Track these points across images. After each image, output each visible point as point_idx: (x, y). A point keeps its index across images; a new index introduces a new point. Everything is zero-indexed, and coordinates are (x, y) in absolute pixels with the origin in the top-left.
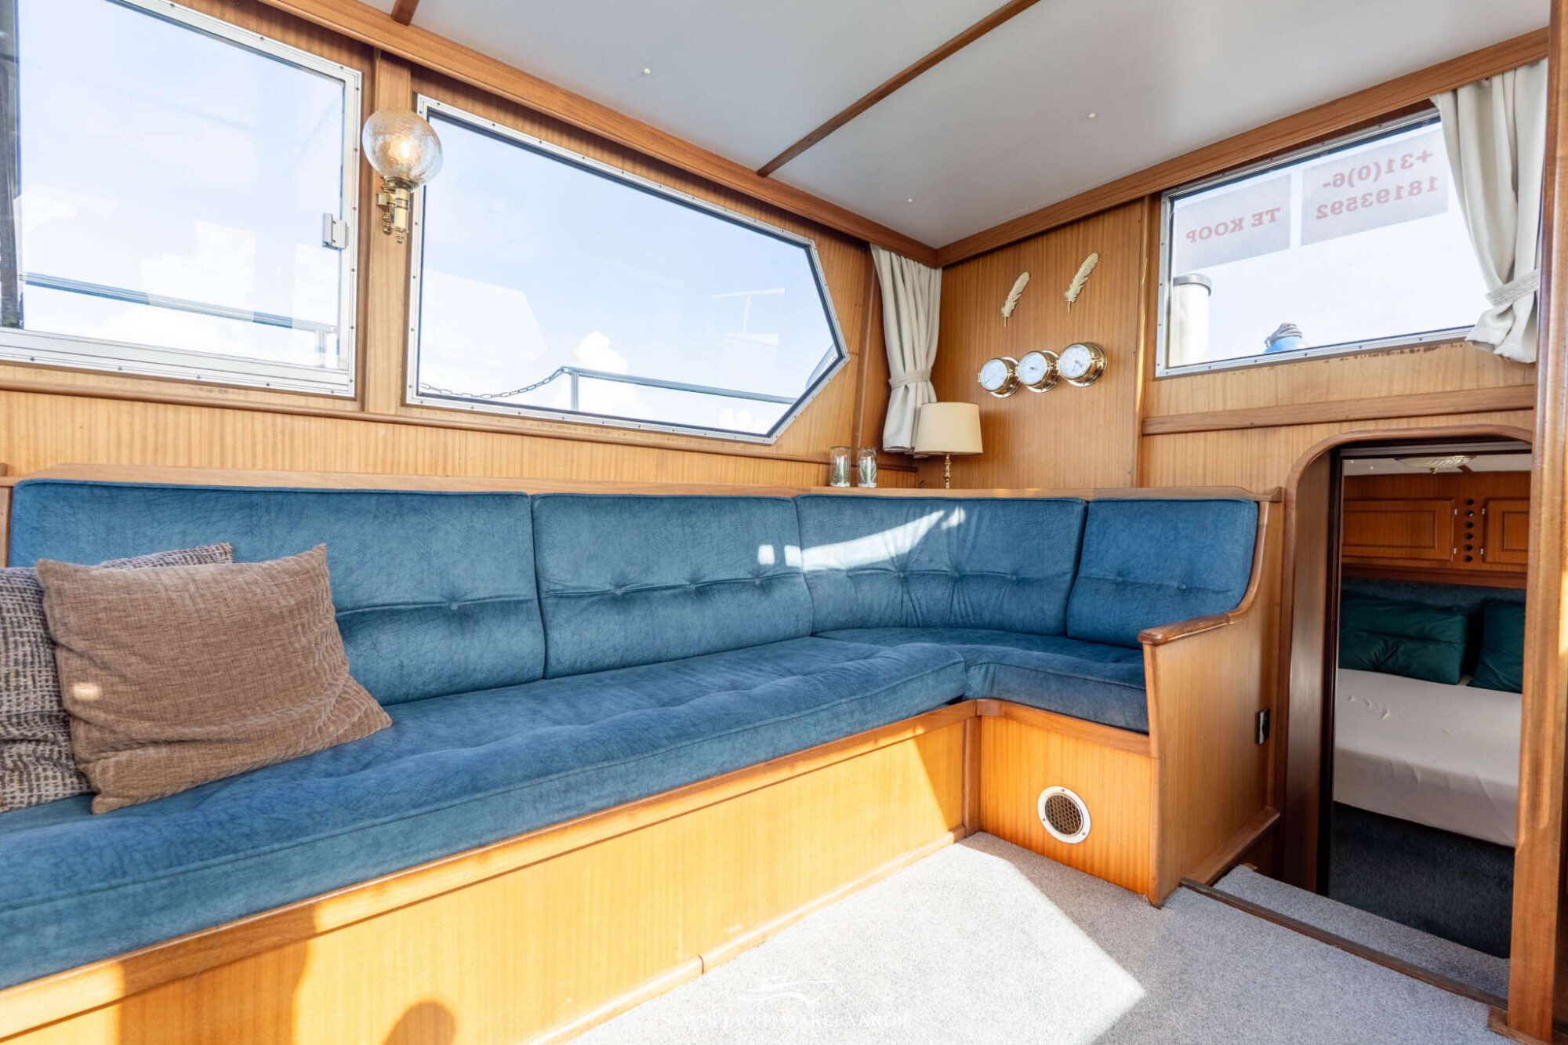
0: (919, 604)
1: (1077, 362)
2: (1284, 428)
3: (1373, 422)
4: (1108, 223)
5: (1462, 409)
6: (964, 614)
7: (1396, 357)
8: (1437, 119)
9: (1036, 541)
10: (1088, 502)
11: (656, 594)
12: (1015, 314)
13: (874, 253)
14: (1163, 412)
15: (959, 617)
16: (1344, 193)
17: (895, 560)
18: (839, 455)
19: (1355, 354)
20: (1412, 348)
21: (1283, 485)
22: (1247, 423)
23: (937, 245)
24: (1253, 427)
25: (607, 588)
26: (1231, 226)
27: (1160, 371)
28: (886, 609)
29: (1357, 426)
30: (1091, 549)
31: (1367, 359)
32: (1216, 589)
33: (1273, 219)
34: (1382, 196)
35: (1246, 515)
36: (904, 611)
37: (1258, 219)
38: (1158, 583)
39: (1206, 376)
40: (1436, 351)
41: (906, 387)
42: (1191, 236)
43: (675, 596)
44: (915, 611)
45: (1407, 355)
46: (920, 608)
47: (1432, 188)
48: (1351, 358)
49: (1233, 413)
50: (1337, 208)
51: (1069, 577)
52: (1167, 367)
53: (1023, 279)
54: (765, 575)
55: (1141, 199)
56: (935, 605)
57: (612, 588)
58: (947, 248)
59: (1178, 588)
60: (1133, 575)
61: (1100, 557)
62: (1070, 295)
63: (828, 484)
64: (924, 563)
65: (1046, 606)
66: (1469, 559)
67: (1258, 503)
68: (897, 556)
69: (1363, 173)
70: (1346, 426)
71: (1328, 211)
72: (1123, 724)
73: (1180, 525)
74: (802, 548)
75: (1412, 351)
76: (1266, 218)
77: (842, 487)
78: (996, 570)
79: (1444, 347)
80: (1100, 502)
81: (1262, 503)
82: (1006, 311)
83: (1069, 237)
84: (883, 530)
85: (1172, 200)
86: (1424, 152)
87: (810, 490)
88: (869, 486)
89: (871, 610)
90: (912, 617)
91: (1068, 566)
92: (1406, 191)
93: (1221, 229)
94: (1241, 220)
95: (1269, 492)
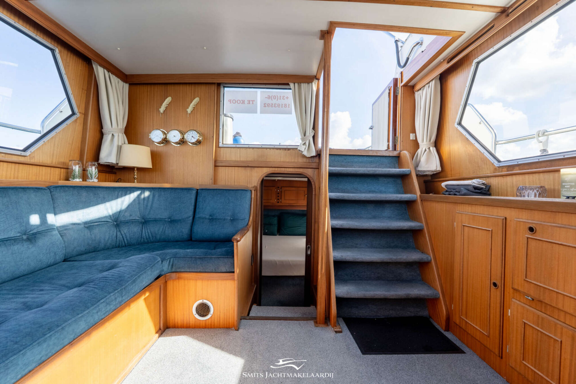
0: (125, 236)
1: (192, 137)
2: (256, 168)
3: (277, 168)
4: (203, 87)
5: (295, 167)
6: (148, 237)
7: (282, 151)
8: (290, 89)
9: (179, 205)
10: (197, 190)
12: (165, 112)
13: (94, 66)
14: (222, 159)
15: (145, 239)
16: (270, 101)
17: (112, 217)
18: (75, 165)
19: (273, 148)
20: (285, 149)
21: (256, 185)
22: (247, 165)
23: (127, 73)
24: (248, 167)
26: (241, 102)
27: (221, 145)
28: (108, 240)
29: (273, 169)
30: (200, 207)
31: (275, 150)
32: (242, 219)
33: (253, 103)
34: (279, 105)
35: (249, 194)
36: (118, 240)
37: (249, 102)
38: (224, 218)
39: (235, 149)
40: (290, 151)
41: (113, 135)
42: (230, 101)
44: (124, 239)
46: (126, 238)
47: (289, 107)
48: (272, 149)
49: (243, 162)
50: (268, 105)
51: (191, 218)
52: (223, 144)
53: (168, 100)
55: (214, 83)
56: (134, 235)
58: (133, 76)
59: (230, 219)
60: (215, 216)
61: (203, 210)
62: (189, 110)
63: (67, 179)
64: (128, 216)
65: (183, 230)
66: (278, 202)
67: (251, 191)
68: (113, 215)
69: (275, 97)
70: (271, 169)
71: (266, 105)
72: (225, 271)
73: (230, 198)
74: (55, 214)
75: (285, 150)
76: (251, 102)
77: (78, 181)
78: (162, 217)
79: (291, 150)
80: (202, 189)
81: (252, 191)
82: (162, 110)
83: (188, 88)
84: (105, 202)
85: (224, 87)
86: (287, 97)
87: (58, 183)
88: (94, 181)
89: (100, 242)
90: (122, 242)
91: (191, 213)
92: (283, 106)
93: (239, 102)
94: (244, 101)
95: (253, 187)
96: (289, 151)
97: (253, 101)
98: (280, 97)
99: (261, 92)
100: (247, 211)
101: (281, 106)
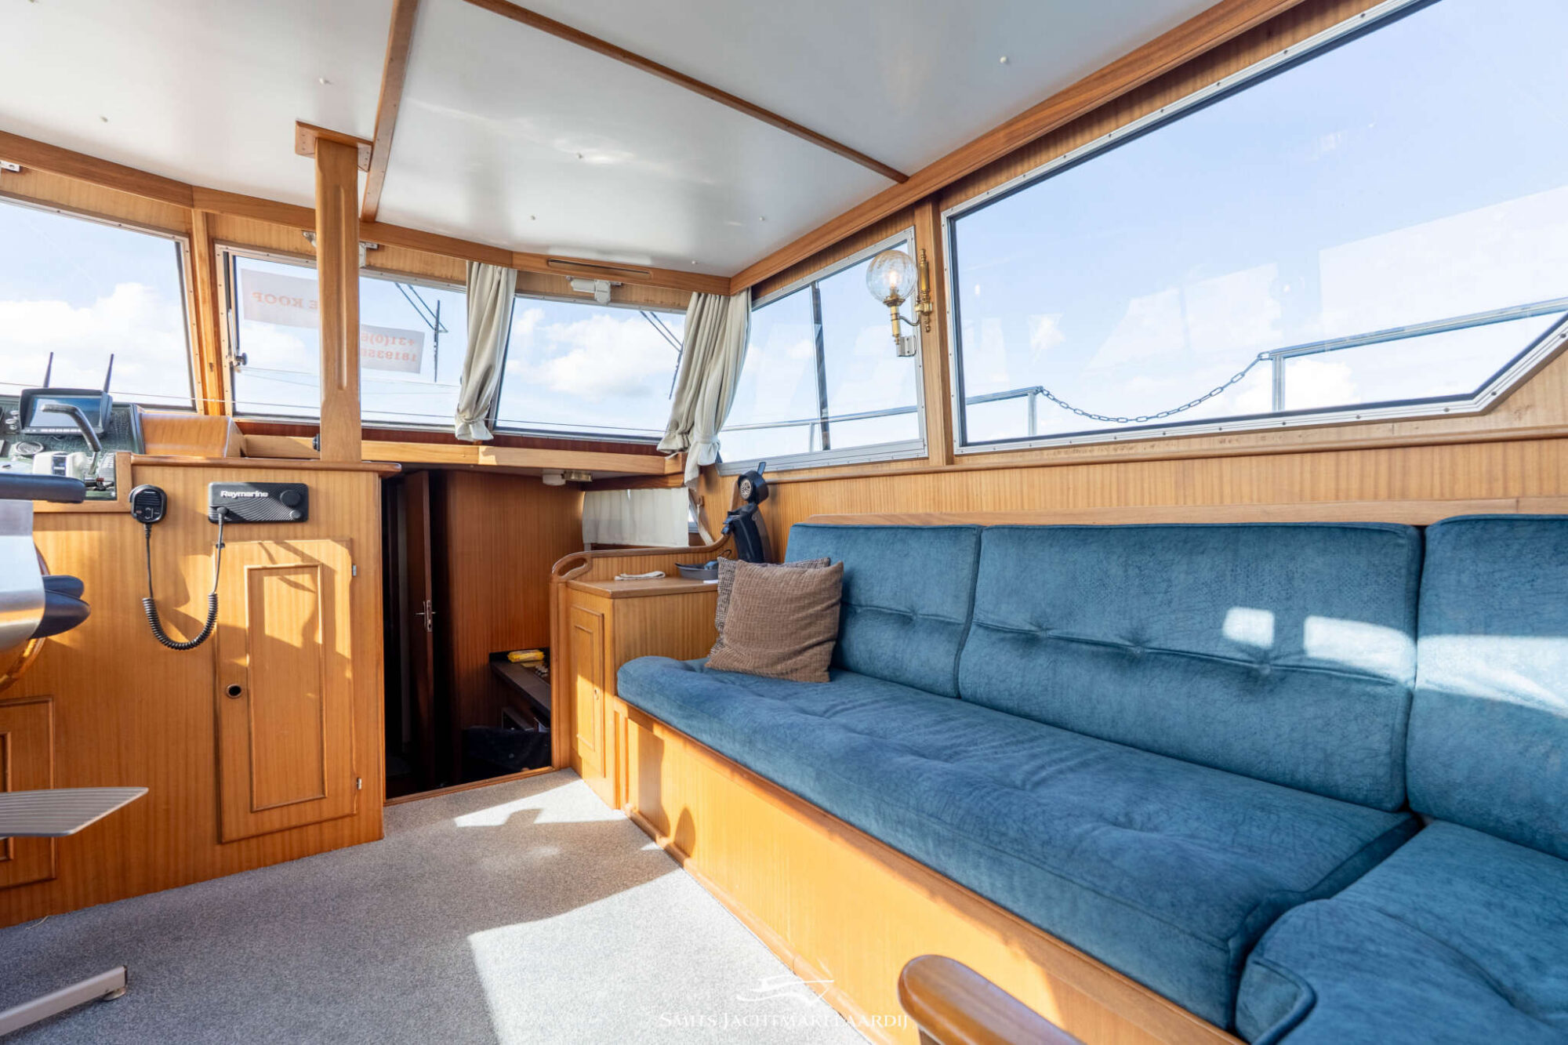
11: (1074, 646)
25: (1027, 627)
43: (1095, 655)
54: (1280, 662)
57: (1033, 628)
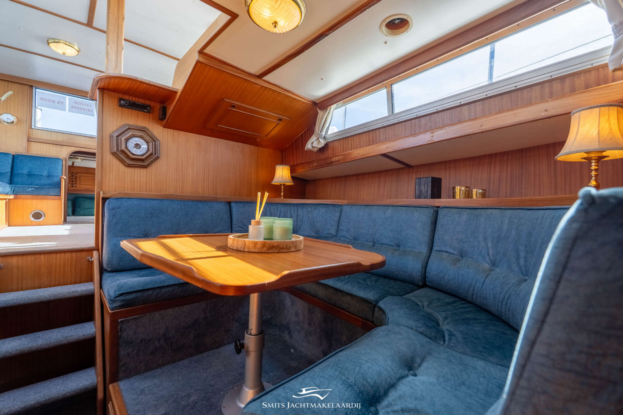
1: (7, 118)
2: (64, 146)
4: (17, 86)
7: (86, 138)
10: (13, 155)
14: (34, 137)
16: (77, 105)
19: (79, 135)
20: (89, 137)
21: (65, 157)
22: (57, 144)
24: (59, 145)
26: (52, 101)
27: (33, 127)
29: (80, 148)
30: (17, 166)
31: (81, 137)
32: (56, 176)
34: (84, 109)
35: (60, 161)
37: (59, 103)
38: (40, 174)
42: (40, 98)
45: (88, 138)
47: (92, 112)
49: (54, 141)
50: (75, 108)
51: (10, 173)
52: (35, 127)
55: (27, 85)
59: (46, 176)
60: (33, 173)
61: (21, 169)
62: (3, 99)
66: (73, 187)
67: (62, 159)
69: (81, 104)
70: (78, 148)
73: (45, 162)
76: (61, 103)
80: (18, 155)
85: (36, 88)
91: (9, 170)
92: (87, 110)
93: (49, 101)
94: (54, 101)
95: (64, 158)
96: (92, 139)
97: (62, 103)
98: (85, 104)
99: (69, 98)
100: (60, 171)
101: (85, 110)
